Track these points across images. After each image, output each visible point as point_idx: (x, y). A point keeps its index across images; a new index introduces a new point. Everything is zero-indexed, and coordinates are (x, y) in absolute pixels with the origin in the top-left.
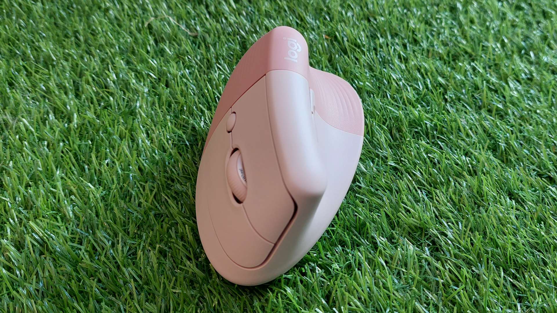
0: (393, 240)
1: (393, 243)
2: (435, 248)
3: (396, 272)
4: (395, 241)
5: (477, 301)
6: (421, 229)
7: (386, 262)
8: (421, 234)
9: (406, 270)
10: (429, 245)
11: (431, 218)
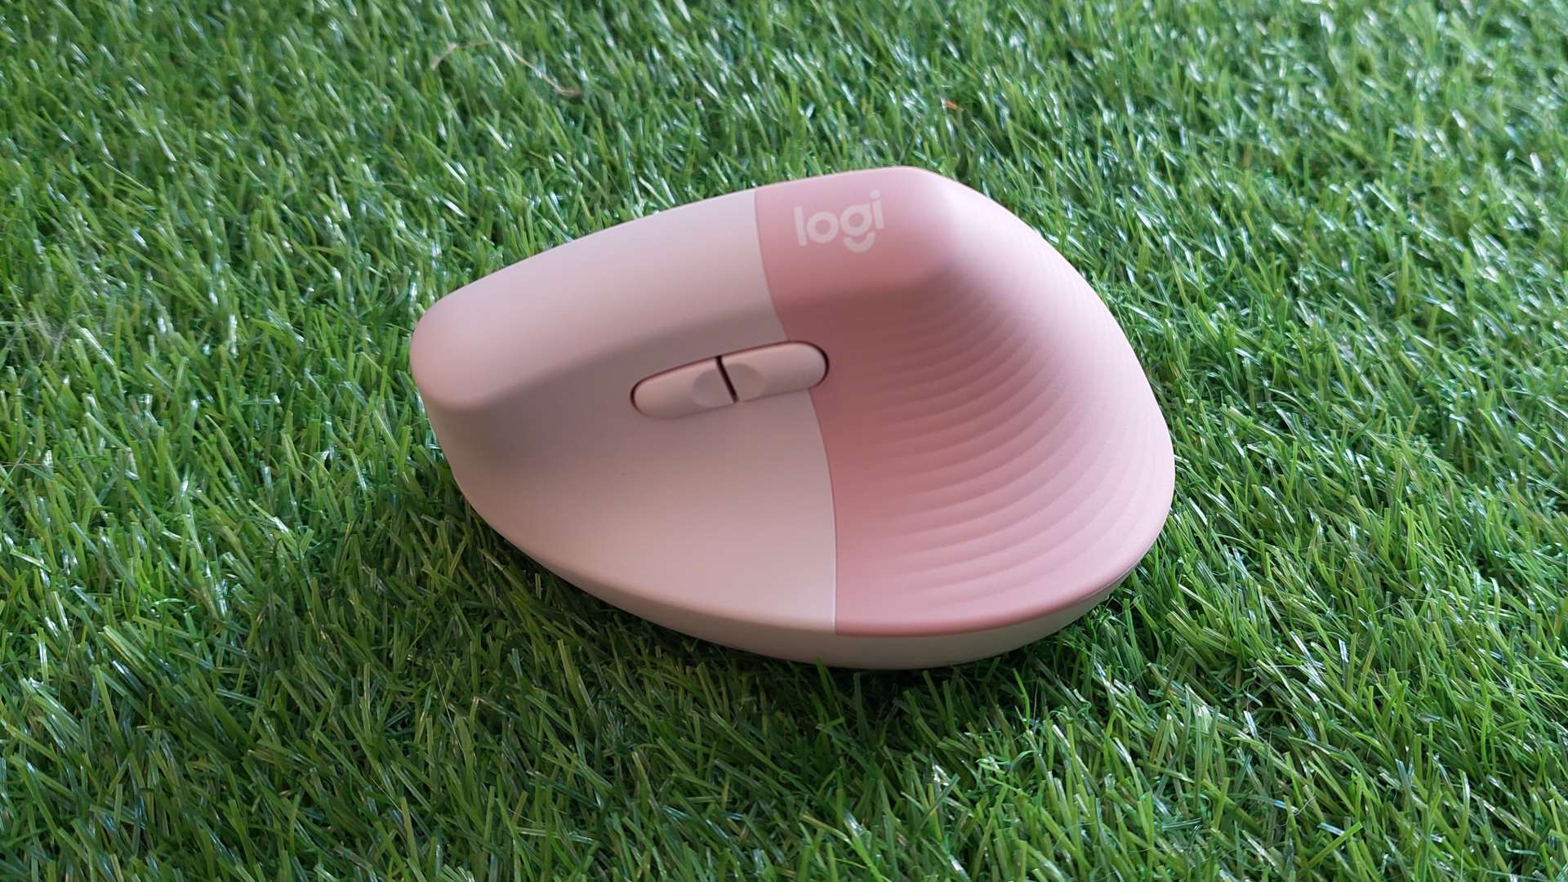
0: (1152, 692)
1: (1150, 699)
2: (1274, 716)
3: (1162, 783)
4: (1158, 693)
5: (1396, 868)
6: (1233, 659)
7: (1134, 754)
8: (1232, 675)
9: (1190, 776)
10: (1254, 705)
11: (1261, 628)
